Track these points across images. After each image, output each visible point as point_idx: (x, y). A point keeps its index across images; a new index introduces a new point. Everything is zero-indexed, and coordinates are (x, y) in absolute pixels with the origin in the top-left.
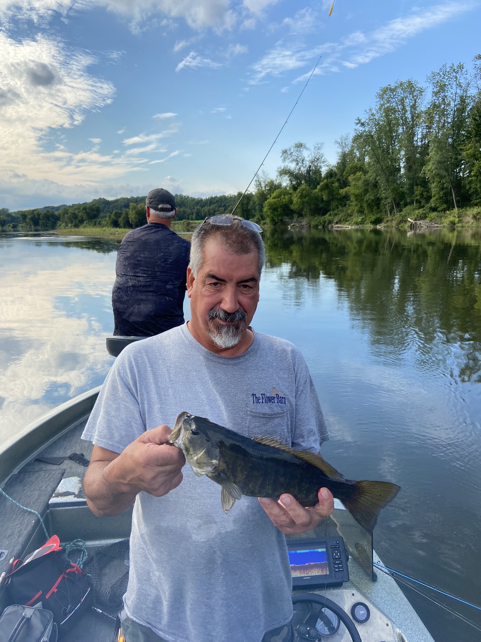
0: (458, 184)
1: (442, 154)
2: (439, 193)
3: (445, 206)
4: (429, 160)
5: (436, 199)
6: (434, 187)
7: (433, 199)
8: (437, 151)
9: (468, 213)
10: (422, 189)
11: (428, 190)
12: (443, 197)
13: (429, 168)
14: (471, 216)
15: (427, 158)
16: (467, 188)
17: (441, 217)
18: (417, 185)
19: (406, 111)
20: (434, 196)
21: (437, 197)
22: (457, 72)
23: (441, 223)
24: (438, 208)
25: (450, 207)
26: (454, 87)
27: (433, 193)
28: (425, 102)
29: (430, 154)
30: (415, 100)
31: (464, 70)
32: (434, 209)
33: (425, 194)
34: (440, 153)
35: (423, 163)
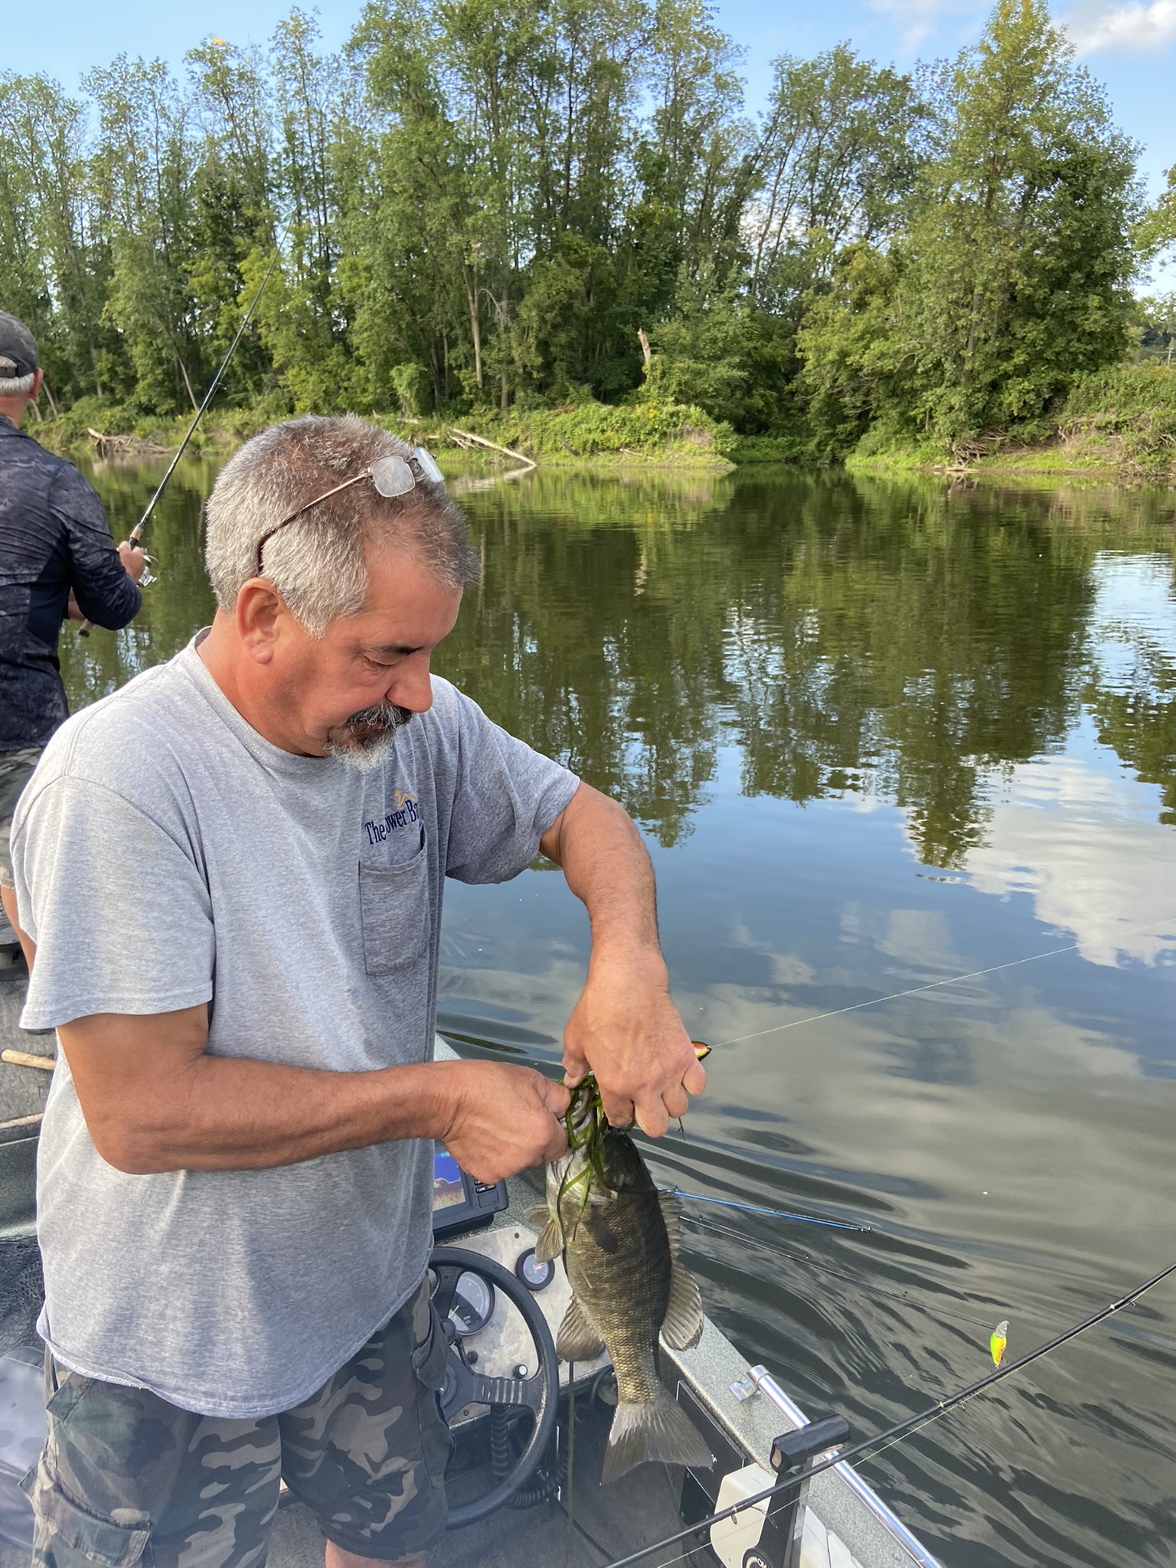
0: (193, 353)
1: (145, 278)
2: (152, 371)
3: (171, 403)
4: (117, 289)
5: (150, 386)
6: (138, 354)
7: (141, 385)
8: (130, 269)
9: (225, 422)
10: (111, 357)
11: (127, 363)
12: (164, 381)
13: (119, 306)
14: (232, 431)
15: (111, 281)
16: (214, 363)
17: (166, 430)
18: (99, 347)
19: (44, 154)
20: (144, 377)
21: (150, 379)
22: (152, 81)
23: (169, 445)
24: (156, 406)
25: (183, 406)
26: (152, 116)
27: (140, 371)
28: (88, 139)
29: (117, 273)
30: (61, 132)
31: (168, 79)
32: (148, 410)
33: (120, 369)
34: (140, 274)
35: (104, 295)
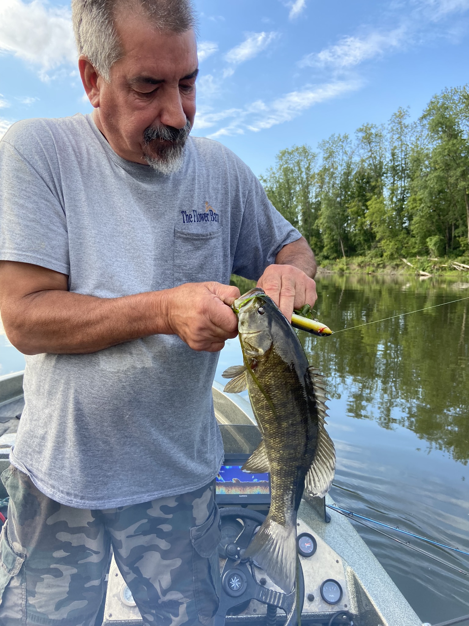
0: (346, 237)
1: (331, 211)
2: (330, 244)
3: (335, 255)
4: (321, 215)
5: (328, 249)
6: (326, 239)
7: (325, 248)
8: (327, 208)
9: (354, 261)
10: (316, 239)
11: (321, 241)
12: (333, 247)
13: (321, 221)
14: (357, 264)
15: (320, 213)
16: (353, 240)
17: (332, 264)
18: (312, 236)
19: (302, 172)
20: (326, 246)
21: (328, 246)
22: (343, 142)
23: (332, 270)
24: (329, 256)
25: (339, 256)
26: (341, 154)
27: (326, 243)
28: (317, 166)
29: (322, 210)
30: (309, 163)
31: (349, 140)
32: (326, 258)
33: (318, 243)
34: (330, 209)
35: (316, 217)
